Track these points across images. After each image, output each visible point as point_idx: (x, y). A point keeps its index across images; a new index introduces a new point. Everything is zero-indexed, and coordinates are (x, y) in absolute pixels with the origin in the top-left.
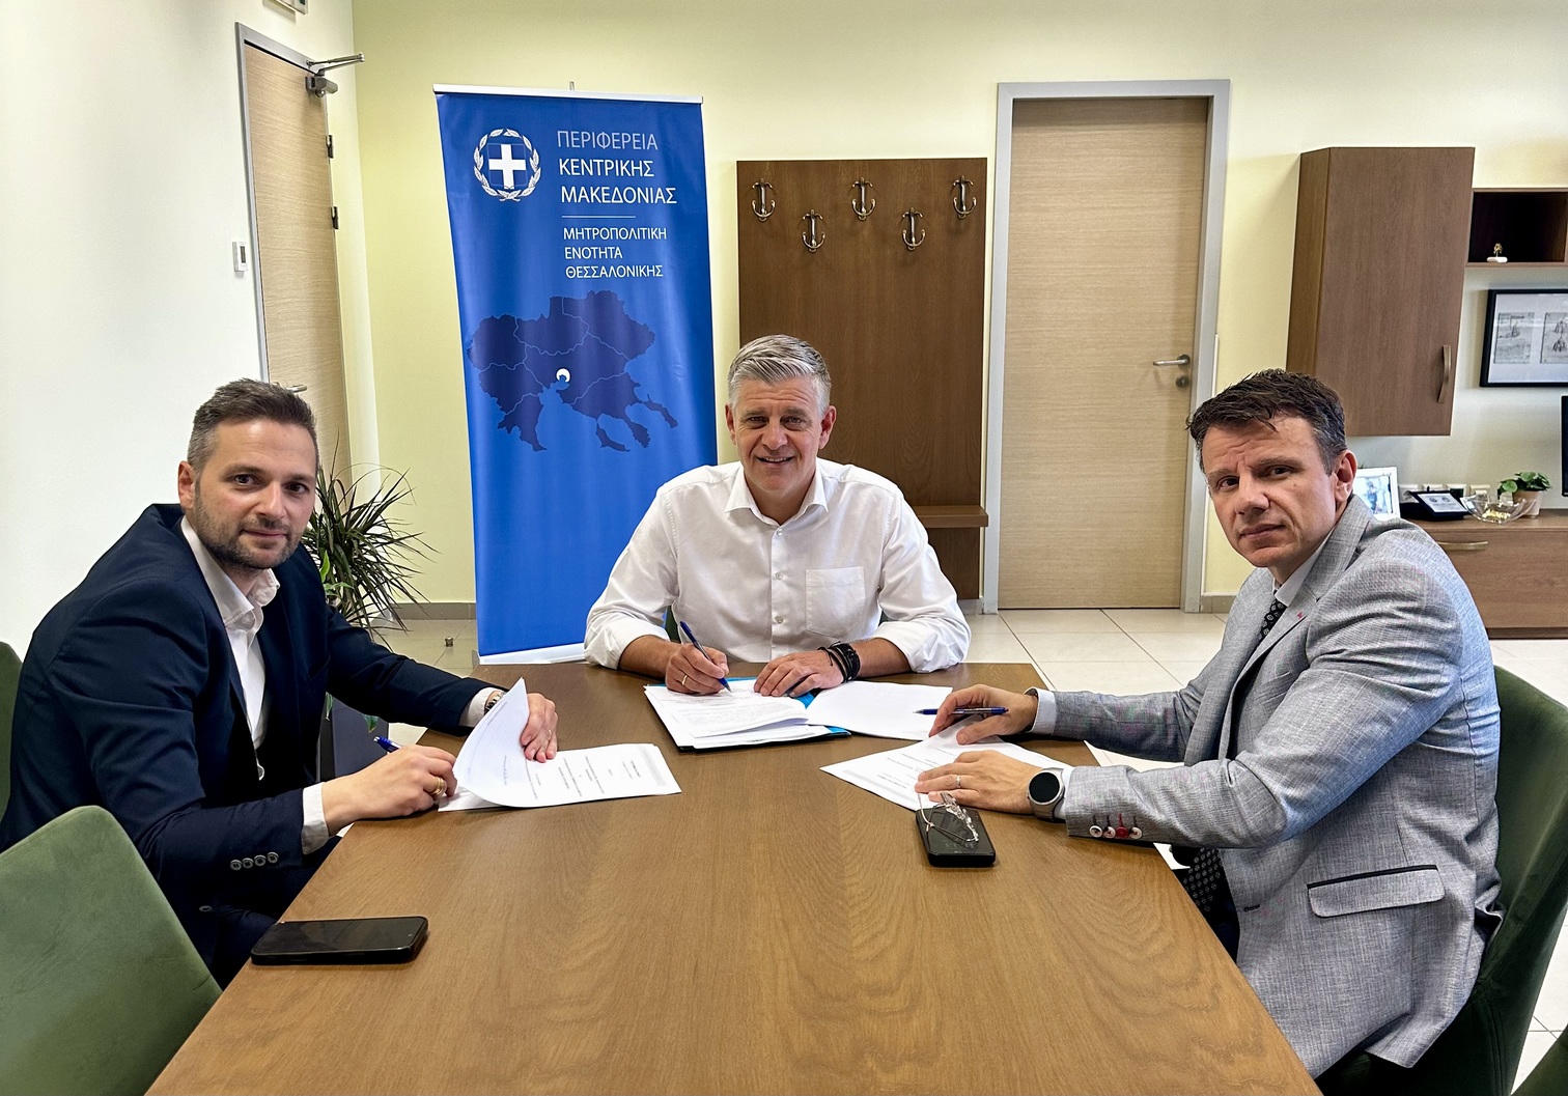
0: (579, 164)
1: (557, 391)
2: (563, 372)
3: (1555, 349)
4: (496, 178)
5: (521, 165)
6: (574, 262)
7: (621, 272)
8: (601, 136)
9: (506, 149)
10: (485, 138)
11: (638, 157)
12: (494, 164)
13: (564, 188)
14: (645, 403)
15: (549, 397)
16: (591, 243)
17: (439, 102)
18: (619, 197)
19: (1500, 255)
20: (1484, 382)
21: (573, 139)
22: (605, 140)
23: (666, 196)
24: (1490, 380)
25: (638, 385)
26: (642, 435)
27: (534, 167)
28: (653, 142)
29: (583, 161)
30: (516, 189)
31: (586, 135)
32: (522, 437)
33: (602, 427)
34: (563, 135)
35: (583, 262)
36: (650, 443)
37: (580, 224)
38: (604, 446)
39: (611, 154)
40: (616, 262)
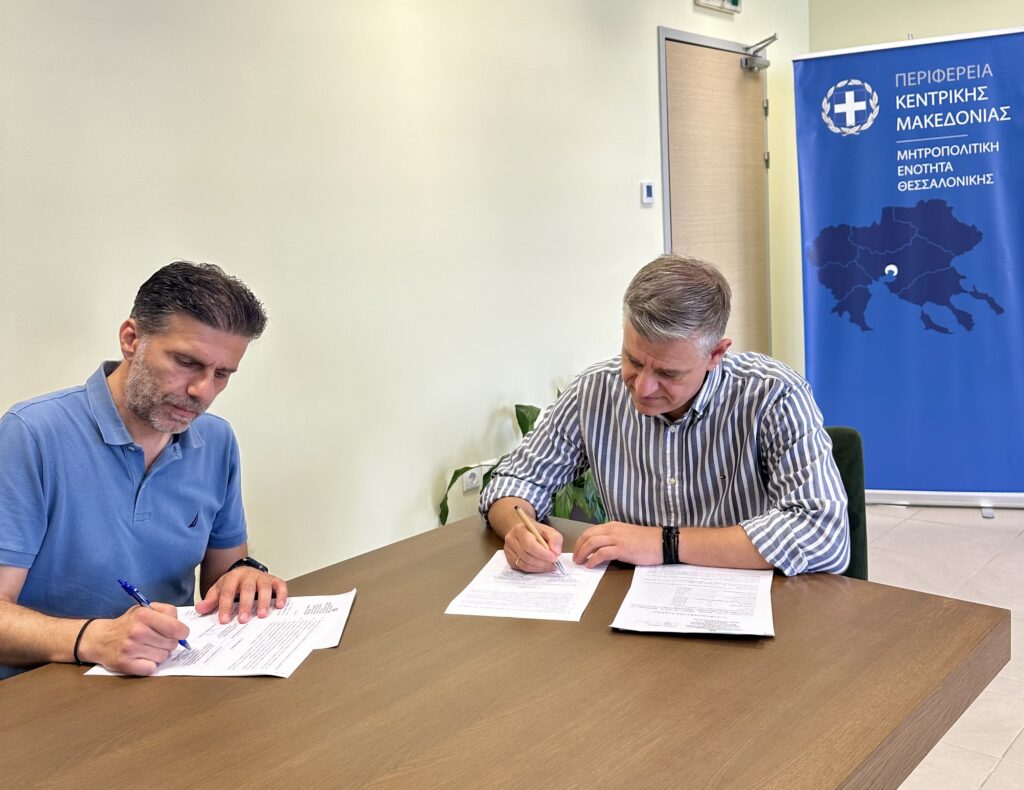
0: (915, 98)
1: (886, 283)
2: (892, 268)
4: (840, 119)
5: (862, 106)
6: (907, 178)
7: (951, 182)
8: (936, 74)
9: (850, 96)
10: (833, 88)
11: (970, 85)
12: (838, 109)
13: (899, 120)
14: (971, 293)
15: (877, 288)
16: (923, 161)
17: (795, 68)
18: (952, 120)
21: (909, 79)
22: (939, 75)
23: (1000, 114)
25: (964, 277)
26: (966, 320)
27: (872, 106)
28: (988, 70)
29: (918, 96)
30: (857, 125)
31: (922, 74)
32: (851, 320)
33: (926, 312)
34: (901, 78)
35: (914, 177)
36: (974, 327)
37: (912, 147)
38: (927, 328)
39: (946, 86)
40: (946, 175)
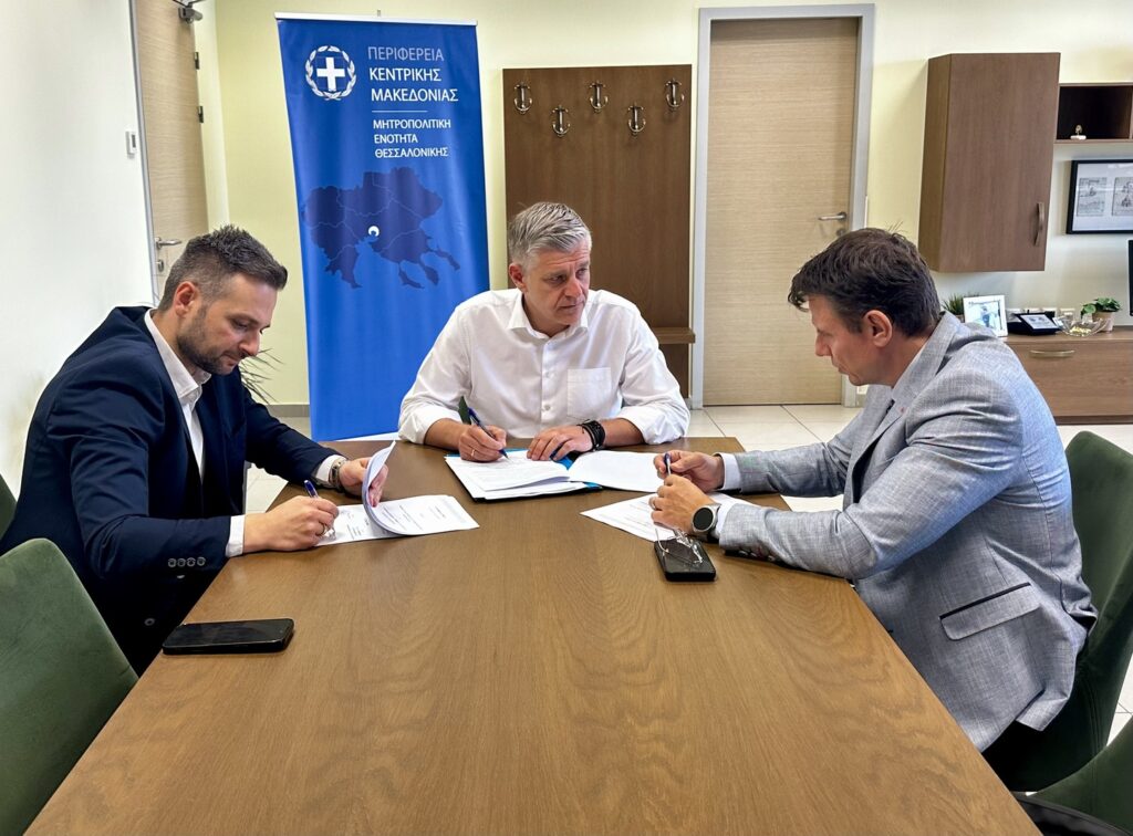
0: (384, 71)
1: (370, 243)
2: (374, 229)
3: (1123, 204)
4: (323, 83)
5: (341, 73)
6: (382, 146)
7: (417, 152)
8: (401, 51)
9: (330, 61)
10: (313, 54)
11: (429, 66)
12: (321, 73)
13: (373, 91)
14: (436, 252)
15: (363, 248)
16: (394, 131)
17: (279, 26)
18: (414, 95)
19: (1081, 134)
20: (1069, 230)
21: (380, 53)
22: (403, 53)
23: (450, 95)
24: (1074, 229)
25: (429, 238)
26: (433, 276)
27: (351, 75)
28: (440, 55)
29: (387, 70)
30: (337, 91)
31: (390, 52)
32: (343, 278)
33: (403, 270)
34: (372, 51)
35: (388, 146)
36: (439, 282)
37: (385, 117)
38: (405, 284)
39: (408, 64)
40: (413, 146)
